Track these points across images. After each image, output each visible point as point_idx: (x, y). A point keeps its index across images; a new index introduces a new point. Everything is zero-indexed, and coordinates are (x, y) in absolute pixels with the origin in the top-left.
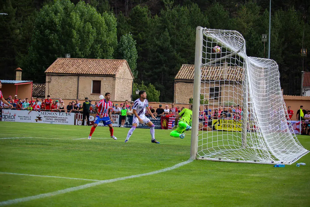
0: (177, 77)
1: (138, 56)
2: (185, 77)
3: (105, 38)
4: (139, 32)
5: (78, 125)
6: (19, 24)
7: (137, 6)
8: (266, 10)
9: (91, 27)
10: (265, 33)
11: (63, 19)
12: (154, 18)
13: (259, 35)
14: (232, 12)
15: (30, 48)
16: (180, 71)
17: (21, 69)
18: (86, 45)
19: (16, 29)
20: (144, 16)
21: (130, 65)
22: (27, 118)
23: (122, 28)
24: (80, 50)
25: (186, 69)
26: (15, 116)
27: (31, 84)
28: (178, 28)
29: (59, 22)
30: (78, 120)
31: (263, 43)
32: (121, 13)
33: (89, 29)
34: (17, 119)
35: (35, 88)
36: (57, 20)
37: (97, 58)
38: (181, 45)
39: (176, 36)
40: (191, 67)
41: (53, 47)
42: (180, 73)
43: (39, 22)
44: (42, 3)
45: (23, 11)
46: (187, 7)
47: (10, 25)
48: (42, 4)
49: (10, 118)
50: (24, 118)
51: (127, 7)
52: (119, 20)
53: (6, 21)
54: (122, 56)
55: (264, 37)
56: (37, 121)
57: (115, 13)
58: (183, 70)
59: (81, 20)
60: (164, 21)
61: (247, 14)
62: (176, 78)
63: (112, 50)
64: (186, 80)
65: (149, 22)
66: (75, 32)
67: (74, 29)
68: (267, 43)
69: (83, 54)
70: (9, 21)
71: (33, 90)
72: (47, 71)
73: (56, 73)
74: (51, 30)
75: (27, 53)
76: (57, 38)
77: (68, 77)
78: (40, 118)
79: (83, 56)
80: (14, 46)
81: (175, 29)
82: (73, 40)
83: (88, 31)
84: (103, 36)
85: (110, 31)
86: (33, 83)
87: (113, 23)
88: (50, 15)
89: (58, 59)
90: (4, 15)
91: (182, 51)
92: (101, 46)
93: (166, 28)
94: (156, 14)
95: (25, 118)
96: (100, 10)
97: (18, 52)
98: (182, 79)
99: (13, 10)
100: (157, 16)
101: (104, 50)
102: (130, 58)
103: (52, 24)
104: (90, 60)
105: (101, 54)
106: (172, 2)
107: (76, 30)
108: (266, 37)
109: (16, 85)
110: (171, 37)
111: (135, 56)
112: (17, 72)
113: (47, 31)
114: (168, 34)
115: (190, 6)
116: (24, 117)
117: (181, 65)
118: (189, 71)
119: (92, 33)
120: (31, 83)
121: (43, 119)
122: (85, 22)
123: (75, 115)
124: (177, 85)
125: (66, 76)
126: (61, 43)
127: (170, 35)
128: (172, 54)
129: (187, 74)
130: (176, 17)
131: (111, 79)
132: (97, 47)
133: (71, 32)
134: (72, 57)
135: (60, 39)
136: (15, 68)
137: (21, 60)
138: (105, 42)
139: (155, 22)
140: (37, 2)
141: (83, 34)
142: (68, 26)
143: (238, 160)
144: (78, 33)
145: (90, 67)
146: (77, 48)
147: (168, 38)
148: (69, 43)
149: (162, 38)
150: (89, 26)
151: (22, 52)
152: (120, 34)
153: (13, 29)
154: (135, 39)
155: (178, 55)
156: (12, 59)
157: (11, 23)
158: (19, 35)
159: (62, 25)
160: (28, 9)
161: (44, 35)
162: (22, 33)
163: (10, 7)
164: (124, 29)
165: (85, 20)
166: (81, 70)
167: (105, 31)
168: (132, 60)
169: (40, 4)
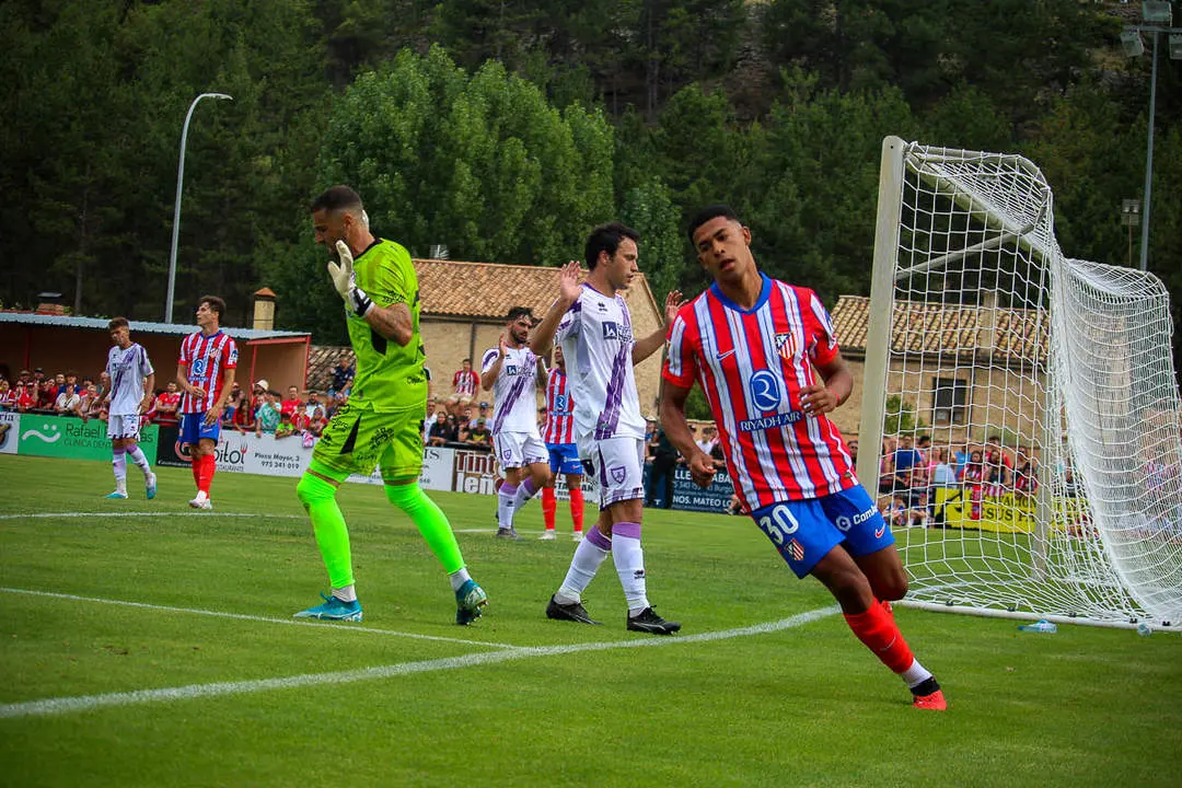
2: (850, 340)
3: (569, 196)
4: (694, 177)
5: (464, 491)
6: (274, 136)
7: (687, 88)
8: (1140, 116)
9: (521, 152)
10: (1132, 196)
11: (427, 124)
12: (747, 132)
13: (1112, 204)
14: (1022, 119)
17: (271, 293)
18: (504, 218)
19: (257, 155)
20: (713, 123)
21: (656, 291)
22: (287, 462)
23: (634, 164)
24: (482, 234)
25: (851, 311)
26: (244, 452)
27: (305, 343)
28: (828, 171)
29: (413, 131)
30: (466, 475)
31: (1125, 229)
32: (630, 110)
33: (515, 163)
34: (252, 466)
35: (321, 360)
36: (403, 127)
37: (541, 264)
38: (837, 227)
39: (823, 196)
41: (386, 220)
43: (342, 132)
44: (356, 67)
45: (289, 91)
46: (866, 95)
47: (239, 140)
48: (353, 71)
49: (227, 458)
50: (274, 461)
51: (653, 94)
52: (625, 134)
53: (225, 124)
55: (1131, 210)
57: (609, 110)
58: (841, 315)
59: (490, 126)
60: (780, 144)
61: (1073, 127)
65: (729, 145)
66: (464, 170)
67: (464, 156)
68: (1138, 232)
69: (493, 247)
70: (237, 125)
74: (384, 159)
75: (295, 240)
76: (402, 186)
77: (438, 327)
79: (491, 256)
80: (251, 212)
81: (821, 172)
82: (459, 197)
83: (514, 169)
84: (564, 184)
85: (590, 169)
86: (315, 340)
87: (601, 143)
88: (382, 107)
90: (218, 101)
91: (840, 250)
92: (557, 221)
93: (788, 169)
94: (756, 119)
95: (279, 461)
96: (556, 96)
97: (266, 234)
99: (252, 87)
100: (756, 126)
101: (566, 240)
102: (658, 267)
103: (387, 140)
104: (518, 270)
105: (557, 251)
106: (812, 79)
107: (472, 165)
108: (1135, 211)
109: (253, 345)
110: (803, 200)
111: (675, 264)
112: (257, 303)
113: (369, 164)
114: (793, 188)
115: (874, 94)
116: (276, 457)
117: (837, 300)
118: (862, 320)
119: (528, 175)
120: (304, 339)
122: (503, 138)
123: (456, 459)
126: (415, 207)
127: (802, 195)
128: (806, 258)
129: (857, 329)
130: (823, 130)
132: (542, 226)
133: (451, 167)
134: (454, 255)
135: (412, 192)
136: (251, 288)
137: (273, 260)
138: (572, 207)
139: (751, 147)
140: (336, 61)
141: (494, 176)
142: (444, 148)
143: (1013, 610)
144: (479, 171)
145: (514, 293)
146: (473, 226)
147: (793, 205)
148: (445, 206)
149: (771, 204)
150: (515, 149)
151: (279, 236)
152: (626, 183)
153: (248, 154)
154: (675, 202)
155: (827, 263)
156: (241, 259)
157: (244, 130)
158: (269, 174)
159: (421, 142)
160: (306, 87)
161: (358, 177)
162: (282, 168)
163: (243, 77)
164: (640, 168)
165: (503, 127)
166: (483, 303)
167: (572, 172)
168: (663, 274)
169: (348, 69)
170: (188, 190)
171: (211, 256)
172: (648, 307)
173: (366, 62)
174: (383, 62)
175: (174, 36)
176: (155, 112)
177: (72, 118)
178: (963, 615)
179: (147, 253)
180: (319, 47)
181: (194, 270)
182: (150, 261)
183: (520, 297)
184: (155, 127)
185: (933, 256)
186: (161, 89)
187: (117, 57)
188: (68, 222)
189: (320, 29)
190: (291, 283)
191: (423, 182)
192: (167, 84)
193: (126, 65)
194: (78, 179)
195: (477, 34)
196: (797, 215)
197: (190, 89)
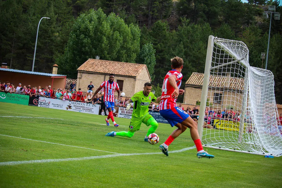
0: (188, 83)
1: (156, 62)
2: (195, 83)
3: (129, 46)
4: (159, 43)
6: (59, 28)
7: (158, 21)
8: (266, 33)
9: (119, 35)
10: (263, 52)
11: (96, 27)
12: (172, 32)
13: (258, 53)
14: (238, 32)
15: (67, 49)
16: (190, 78)
17: (57, 66)
18: (113, 50)
19: (55, 32)
20: (164, 30)
21: (149, 69)
22: (59, 106)
23: (144, 39)
24: (108, 54)
25: (195, 76)
26: (49, 103)
27: (65, 78)
28: (191, 43)
29: (93, 29)
31: (261, 60)
32: (144, 26)
33: (117, 37)
34: (51, 106)
35: (68, 82)
36: (91, 27)
37: (121, 62)
38: (193, 56)
39: (189, 48)
40: (200, 75)
41: (85, 49)
42: (190, 79)
43: (76, 28)
45: (63, 17)
46: (201, 25)
47: (51, 29)
48: (78, 13)
49: (45, 104)
51: (150, 22)
52: (143, 31)
53: (47, 24)
54: (143, 62)
55: (263, 55)
56: (67, 109)
57: (139, 26)
58: (193, 77)
59: (111, 28)
60: (180, 35)
61: (250, 35)
62: (186, 83)
63: (134, 56)
64: (195, 85)
65: (168, 35)
66: (105, 38)
67: (105, 35)
68: (265, 60)
69: (111, 57)
70: (50, 25)
71: (66, 84)
72: (79, 69)
73: (86, 71)
74: (85, 35)
76: (90, 42)
77: (96, 76)
78: (70, 107)
79: (110, 59)
80: (53, 46)
81: (189, 43)
82: (103, 45)
83: (116, 39)
84: (128, 43)
85: (134, 39)
86: (67, 77)
87: (137, 33)
88: (86, 22)
89: (89, 60)
90: (46, 19)
91: (193, 61)
92: (126, 52)
93: (181, 41)
94: (174, 29)
96: (127, 22)
97: (56, 52)
98: (191, 85)
99: (54, 16)
100: (174, 31)
101: (128, 56)
102: (150, 63)
103: (87, 30)
104: (116, 63)
105: (126, 59)
106: (188, 20)
108: (264, 55)
109: (53, 78)
110: (185, 49)
111: (154, 63)
112: (54, 68)
113: (82, 36)
114: (182, 46)
115: (203, 24)
116: (57, 105)
117: (192, 73)
118: (198, 78)
119: (119, 40)
120: (65, 77)
121: (73, 108)
122: (114, 31)
124: (187, 89)
125: (95, 74)
126: (93, 47)
127: (184, 48)
129: (196, 80)
130: (190, 32)
131: (132, 79)
132: (122, 53)
133: (101, 38)
134: (101, 58)
135: (92, 43)
136: (52, 64)
137: (58, 58)
138: (130, 48)
139: (173, 36)
140: (75, 11)
141: (111, 40)
142: (100, 33)
143: (235, 150)
144: (108, 39)
145: (115, 68)
146: (106, 52)
147: (182, 50)
148: (100, 47)
149: (177, 50)
150: (117, 34)
151: (59, 52)
152: (143, 43)
153: (53, 32)
154: (154, 48)
155: (190, 64)
156: (50, 57)
157: (52, 26)
158: (58, 37)
159: (95, 31)
160: (67, 16)
161: (79, 39)
162: (61, 36)
163: (52, 14)
164: (146, 40)
165: (114, 29)
166: (107, 70)
167: (130, 40)
168: (151, 65)
169: (77, 13)
170: (38, 40)
171: (43, 56)
172: (147, 73)
173: (82, 11)
174: (86, 12)
175: (36, 3)
176: (31, 21)
177: (11, 21)
178: (223, 150)
179: (28, 55)
180: (71, 7)
181: (39, 59)
182: (28, 57)
183: (116, 69)
184: (31, 24)
185: (220, 64)
186: (33, 16)
187: (23, 8)
188: (9, 47)
189: (71, 3)
190: (62, 64)
191: (95, 41)
192: (34, 14)
193: (24, 10)
194: (12, 36)
195: (108, 6)
196: (183, 53)
197: (39, 16)
